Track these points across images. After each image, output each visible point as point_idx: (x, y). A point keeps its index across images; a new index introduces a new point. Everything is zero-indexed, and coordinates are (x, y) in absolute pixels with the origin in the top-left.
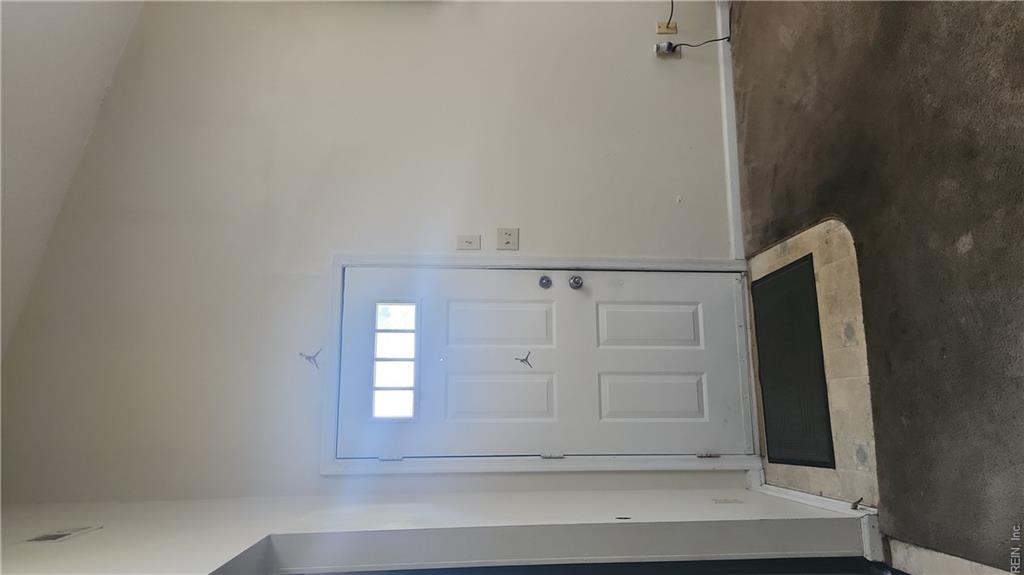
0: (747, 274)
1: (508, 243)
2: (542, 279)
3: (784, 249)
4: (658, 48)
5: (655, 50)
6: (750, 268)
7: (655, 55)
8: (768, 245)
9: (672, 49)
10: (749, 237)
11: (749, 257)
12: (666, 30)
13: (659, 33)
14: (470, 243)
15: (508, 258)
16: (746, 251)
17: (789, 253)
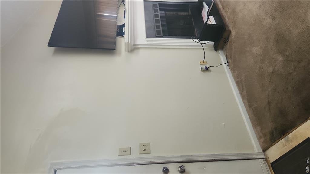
0: (266, 159)
1: (145, 150)
2: (164, 168)
3: (287, 141)
4: (202, 68)
5: (200, 69)
6: (267, 156)
7: (201, 71)
8: (275, 141)
9: (207, 69)
10: (262, 140)
11: (265, 150)
12: (203, 63)
13: (201, 64)
14: (126, 151)
15: (146, 158)
16: (262, 147)
17: (292, 141)
